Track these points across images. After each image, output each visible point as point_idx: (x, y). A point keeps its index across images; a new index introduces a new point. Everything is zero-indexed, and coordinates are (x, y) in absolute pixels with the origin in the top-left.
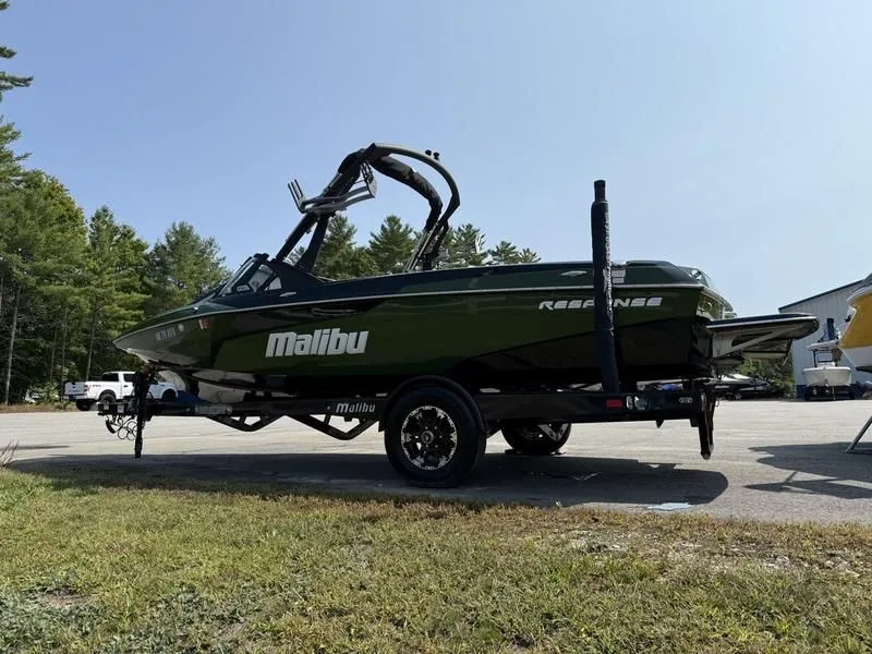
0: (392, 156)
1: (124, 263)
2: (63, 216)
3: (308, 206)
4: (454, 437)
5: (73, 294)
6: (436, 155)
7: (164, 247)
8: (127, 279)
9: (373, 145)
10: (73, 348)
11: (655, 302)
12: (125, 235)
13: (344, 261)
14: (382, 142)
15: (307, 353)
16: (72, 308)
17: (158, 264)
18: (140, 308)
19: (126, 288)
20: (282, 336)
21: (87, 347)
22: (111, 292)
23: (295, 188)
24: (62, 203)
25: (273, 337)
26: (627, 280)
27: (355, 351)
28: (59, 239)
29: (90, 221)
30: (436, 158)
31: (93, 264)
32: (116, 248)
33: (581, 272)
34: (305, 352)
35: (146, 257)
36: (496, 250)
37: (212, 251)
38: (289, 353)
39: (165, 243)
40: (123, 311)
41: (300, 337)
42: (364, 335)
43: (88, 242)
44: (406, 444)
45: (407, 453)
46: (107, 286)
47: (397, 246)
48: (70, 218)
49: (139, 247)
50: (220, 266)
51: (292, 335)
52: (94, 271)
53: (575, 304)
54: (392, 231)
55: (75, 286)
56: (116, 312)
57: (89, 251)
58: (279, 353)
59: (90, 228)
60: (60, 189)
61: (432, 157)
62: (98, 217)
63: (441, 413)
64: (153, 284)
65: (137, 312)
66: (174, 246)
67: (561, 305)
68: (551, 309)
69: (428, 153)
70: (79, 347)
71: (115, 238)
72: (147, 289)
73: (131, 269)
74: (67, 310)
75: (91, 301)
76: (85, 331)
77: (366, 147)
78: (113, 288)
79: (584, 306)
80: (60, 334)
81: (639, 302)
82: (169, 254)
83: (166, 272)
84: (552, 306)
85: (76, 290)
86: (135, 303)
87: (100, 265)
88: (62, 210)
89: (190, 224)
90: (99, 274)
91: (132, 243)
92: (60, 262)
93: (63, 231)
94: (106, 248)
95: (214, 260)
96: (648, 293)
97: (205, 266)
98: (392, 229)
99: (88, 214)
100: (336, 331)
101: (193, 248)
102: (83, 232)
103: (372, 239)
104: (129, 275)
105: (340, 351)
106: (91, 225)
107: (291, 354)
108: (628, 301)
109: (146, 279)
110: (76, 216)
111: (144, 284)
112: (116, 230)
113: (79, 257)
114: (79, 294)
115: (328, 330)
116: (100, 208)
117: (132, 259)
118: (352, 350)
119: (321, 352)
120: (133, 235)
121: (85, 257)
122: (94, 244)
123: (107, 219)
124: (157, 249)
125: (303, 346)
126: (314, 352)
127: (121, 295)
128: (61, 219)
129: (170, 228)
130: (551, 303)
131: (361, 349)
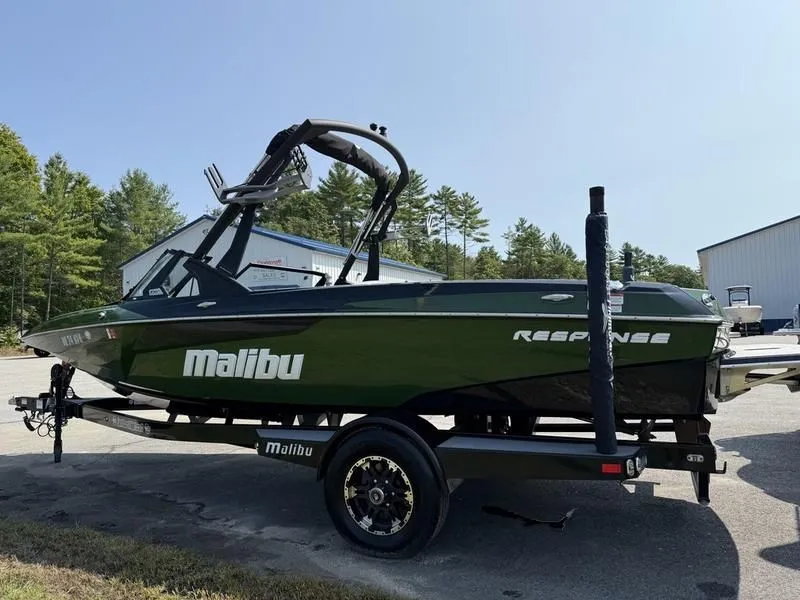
0: (331, 132)
1: (79, 209)
2: (16, 164)
3: (230, 196)
4: (410, 497)
5: (29, 241)
6: (383, 130)
7: (119, 194)
8: (83, 226)
9: (308, 121)
10: (31, 293)
11: (661, 338)
12: (80, 183)
13: (295, 204)
14: (318, 118)
15: (231, 375)
16: (29, 254)
17: (114, 210)
18: (97, 253)
19: (83, 234)
20: (201, 354)
21: (46, 292)
22: (67, 239)
23: (213, 175)
24: (15, 151)
25: (190, 354)
26: (626, 309)
27: (287, 377)
28: (12, 187)
29: (44, 168)
30: (383, 133)
31: (48, 210)
32: (71, 195)
33: (565, 296)
34: (229, 374)
35: (101, 204)
36: (437, 194)
37: (165, 197)
38: (210, 373)
39: (120, 190)
40: (80, 257)
41: (222, 356)
42: (299, 359)
43: (43, 189)
44: (351, 501)
45: (351, 512)
46: (63, 233)
47: (344, 191)
48: (24, 166)
49: (93, 194)
50: (174, 211)
51: (213, 353)
52: (49, 218)
53: (560, 336)
54: (339, 176)
55: (31, 233)
56: (72, 258)
57: (44, 198)
58: (199, 373)
59: (44, 176)
60: (12, 136)
61: (377, 132)
62: (52, 164)
63: (393, 466)
64: (110, 230)
65: (95, 258)
66: (129, 192)
67: (541, 336)
68: (529, 340)
69: (373, 127)
70: (38, 291)
71: (70, 185)
72: (104, 235)
73: (86, 215)
74: (25, 255)
75: (48, 247)
76: (43, 276)
77: (300, 122)
78: (70, 235)
79: (571, 339)
80: (19, 280)
81: (640, 338)
82: (125, 200)
83: (121, 217)
84: (531, 337)
85: (32, 237)
86: (91, 248)
87: (55, 212)
88: (15, 158)
89: (144, 170)
90: (54, 221)
91: (87, 190)
92: (15, 209)
93: (16, 179)
94: (60, 196)
95: (168, 206)
96: (653, 328)
97: (159, 212)
98: (339, 174)
99: (41, 163)
100: (265, 352)
101: (147, 194)
102: (36, 180)
103: (321, 184)
104: (85, 221)
105: (270, 376)
106: (46, 172)
107: (212, 375)
108: (627, 335)
109: (102, 225)
110: (30, 164)
111: (101, 229)
112: (70, 177)
113: (33, 204)
114: (36, 241)
115: (255, 351)
116: (53, 155)
117: (89, 206)
118: (284, 376)
119: (248, 375)
120: (87, 183)
121: (39, 204)
122: (49, 191)
123: (61, 166)
124: (112, 196)
125: (226, 367)
126: (239, 374)
127: (79, 242)
128: (15, 167)
129: (125, 175)
130: (529, 333)
131: (295, 374)
